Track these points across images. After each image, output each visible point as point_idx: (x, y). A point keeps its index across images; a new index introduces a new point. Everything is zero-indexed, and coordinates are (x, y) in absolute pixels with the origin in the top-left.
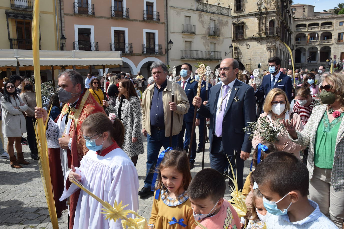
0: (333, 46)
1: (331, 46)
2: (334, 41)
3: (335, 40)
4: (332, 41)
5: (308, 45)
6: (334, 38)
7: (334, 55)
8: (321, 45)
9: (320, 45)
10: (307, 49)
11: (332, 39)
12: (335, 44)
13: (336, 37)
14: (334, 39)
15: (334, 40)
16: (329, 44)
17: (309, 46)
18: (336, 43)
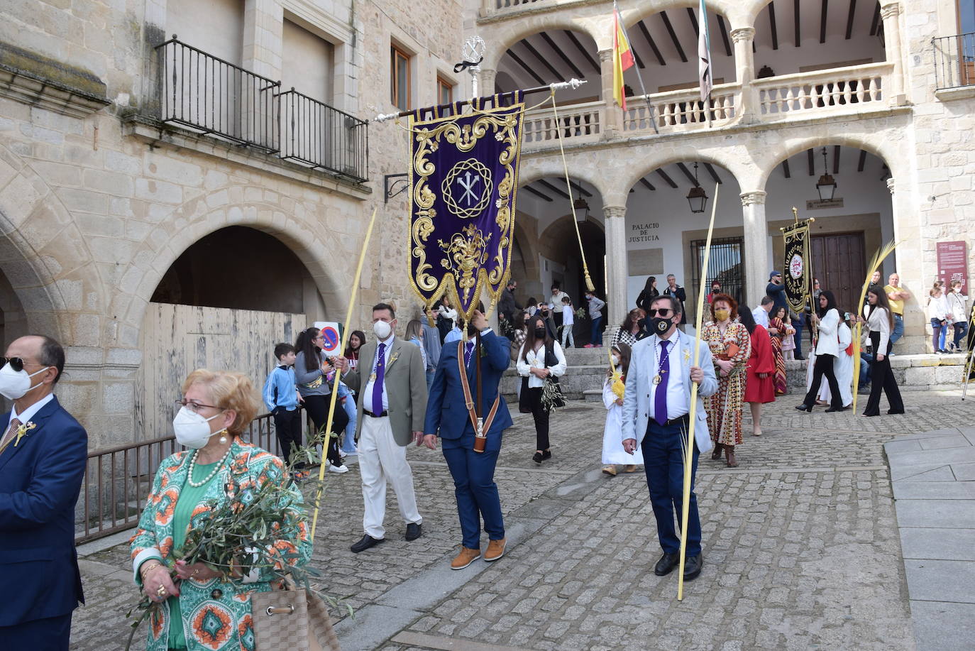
0: (910, 130)
1: (879, 140)
2: (909, 80)
3: (928, 57)
4: (896, 74)
5: (620, 145)
6: (908, 36)
7: (942, 249)
8: (771, 138)
9: (751, 130)
10: (614, 193)
11: (884, 59)
12: (927, 107)
13: (929, 30)
14: (906, 47)
15: (909, 62)
16: (860, 117)
17: (638, 149)
18: (948, 100)
